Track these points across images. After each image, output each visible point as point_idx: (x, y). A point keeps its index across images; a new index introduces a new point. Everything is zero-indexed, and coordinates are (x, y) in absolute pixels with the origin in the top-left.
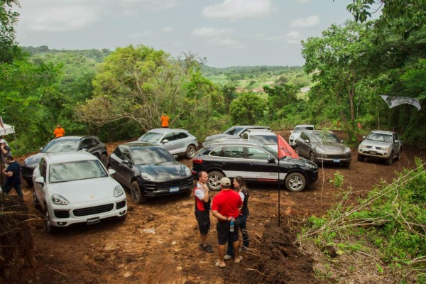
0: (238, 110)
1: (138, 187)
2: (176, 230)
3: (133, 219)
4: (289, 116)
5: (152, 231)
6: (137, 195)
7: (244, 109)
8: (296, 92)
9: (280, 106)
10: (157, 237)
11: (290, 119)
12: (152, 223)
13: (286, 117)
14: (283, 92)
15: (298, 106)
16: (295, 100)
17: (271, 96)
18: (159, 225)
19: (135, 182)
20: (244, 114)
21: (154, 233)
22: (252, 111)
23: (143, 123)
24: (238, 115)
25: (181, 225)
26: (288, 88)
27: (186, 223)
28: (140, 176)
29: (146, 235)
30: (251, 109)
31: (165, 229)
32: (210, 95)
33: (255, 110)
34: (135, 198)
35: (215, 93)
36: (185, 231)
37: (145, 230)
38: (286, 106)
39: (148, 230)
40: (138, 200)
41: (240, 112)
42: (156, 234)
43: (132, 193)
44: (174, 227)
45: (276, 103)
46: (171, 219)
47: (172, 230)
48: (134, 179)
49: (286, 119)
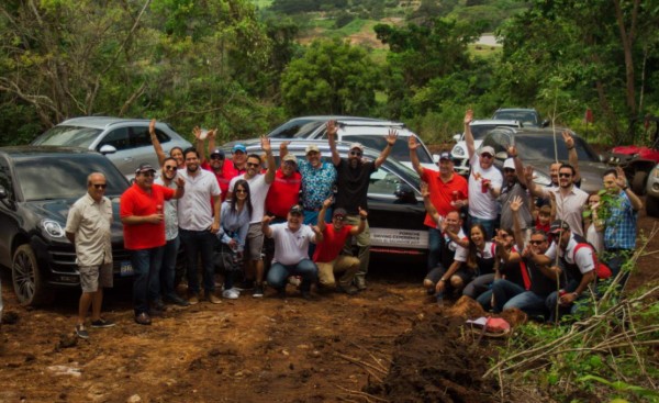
0: (306, 88)
1: (32, 260)
2: (140, 369)
3: (17, 344)
4: (446, 105)
5: (73, 371)
6: (28, 284)
7: (321, 84)
8: (466, 40)
9: (422, 82)
10: (86, 384)
11: (448, 115)
12: (73, 353)
13: (439, 110)
14: (431, 42)
15: (473, 79)
16: (463, 63)
17: (398, 51)
18: (93, 358)
19: (24, 248)
20: (320, 97)
21: (78, 374)
22: (344, 91)
23: (43, 108)
24: (305, 101)
25: (154, 356)
26: (444, 29)
27: (167, 354)
28: (38, 231)
29: (54, 380)
30: (340, 86)
31: (110, 366)
32: (230, 30)
33: (352, 88)
34: (23, 291)
35: (244, 23)
36: (166, 372)
37: (51, 368)
38: (439, 80)
39: (62, 367)
40: (31, 296)
41: (309, 93)
42: (84, 379)
43: (14, 277)
44: (133, 363)
45: (410, 70)
46: (126, 343)
47: (128, 368)
48: (22, 237)
49: (438, 116)
